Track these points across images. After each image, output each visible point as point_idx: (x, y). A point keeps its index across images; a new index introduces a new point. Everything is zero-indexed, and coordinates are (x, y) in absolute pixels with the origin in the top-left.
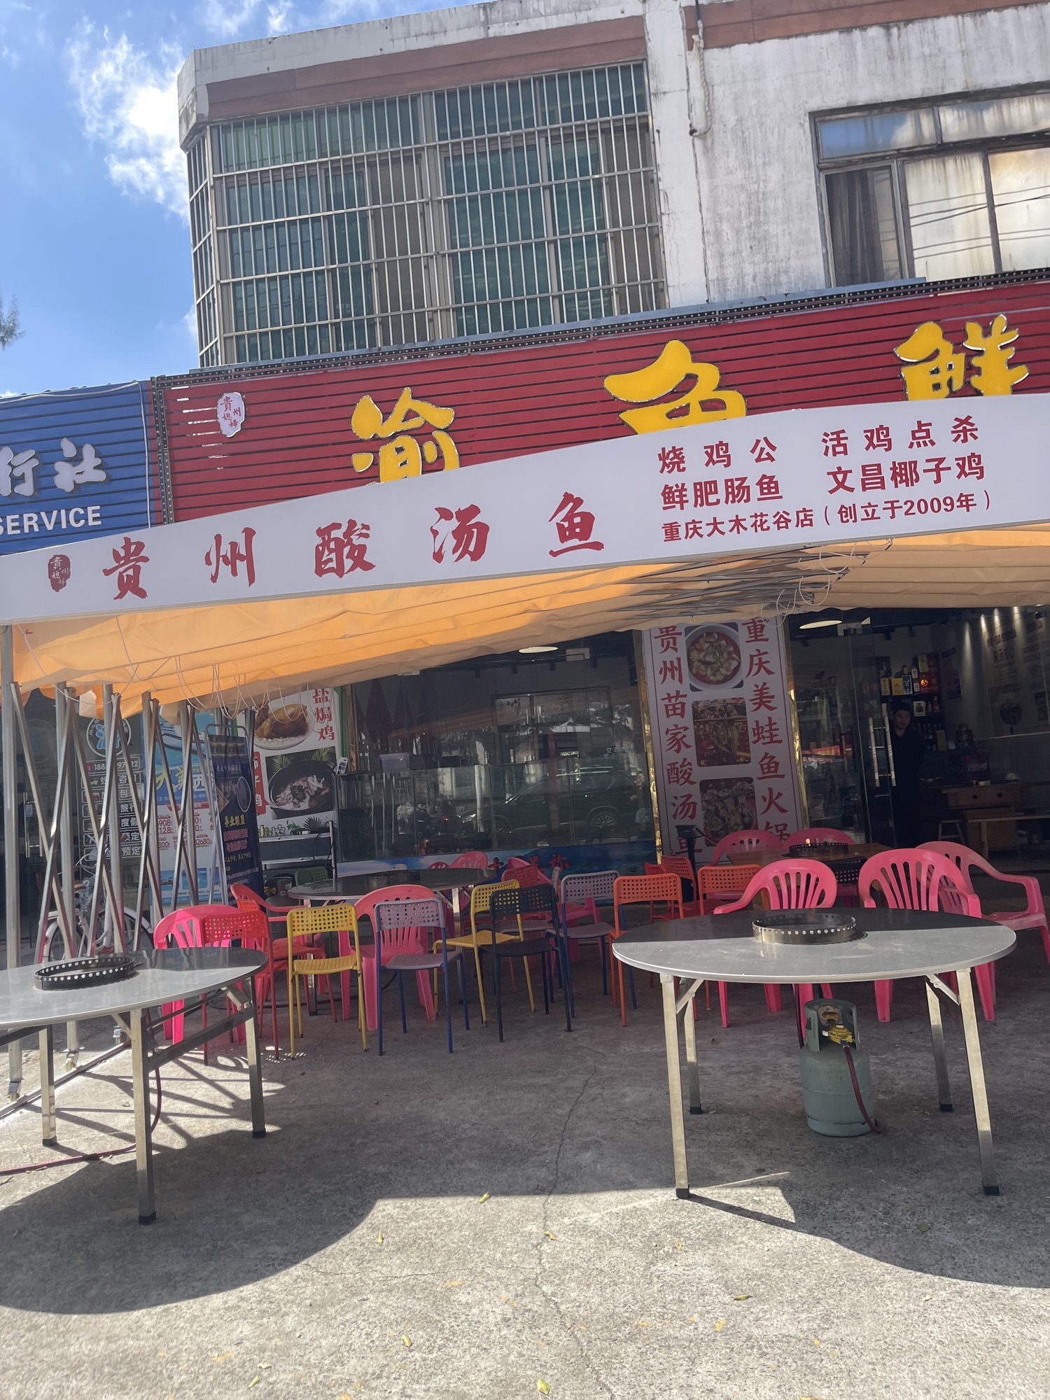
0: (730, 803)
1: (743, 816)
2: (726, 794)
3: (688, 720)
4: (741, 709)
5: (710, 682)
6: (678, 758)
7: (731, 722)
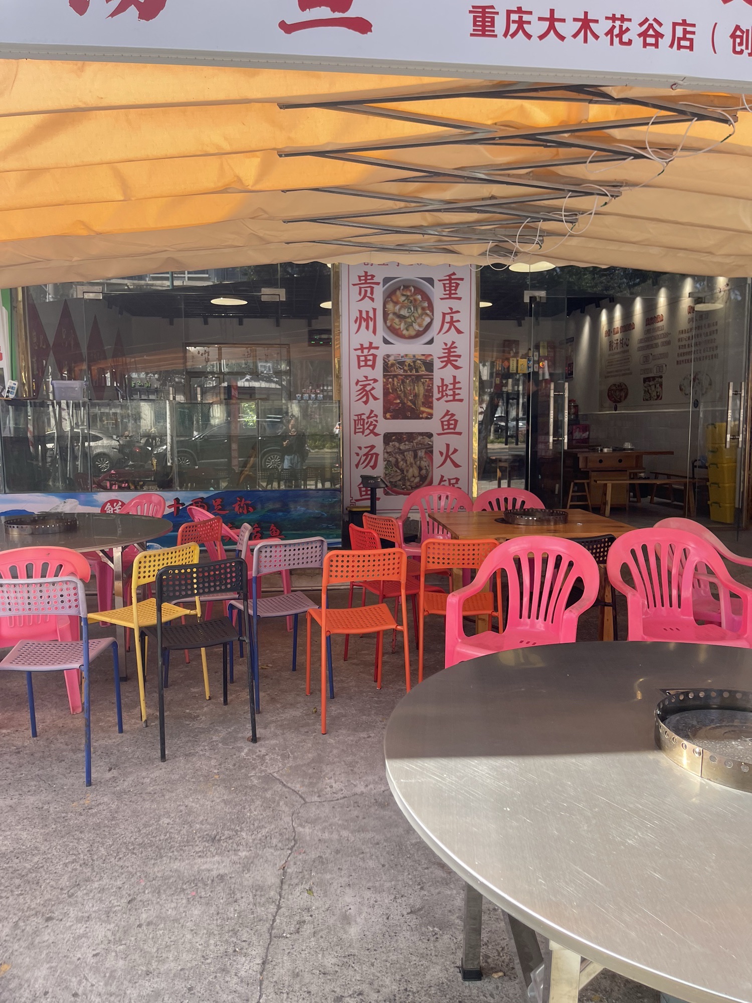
0: (409, 456)
1: (420, 468)
2: (407, 447)
3: (378, 373)
4: (429, 366)
5: (403, 337)
6: (365, 410)
7: (419, 378)
